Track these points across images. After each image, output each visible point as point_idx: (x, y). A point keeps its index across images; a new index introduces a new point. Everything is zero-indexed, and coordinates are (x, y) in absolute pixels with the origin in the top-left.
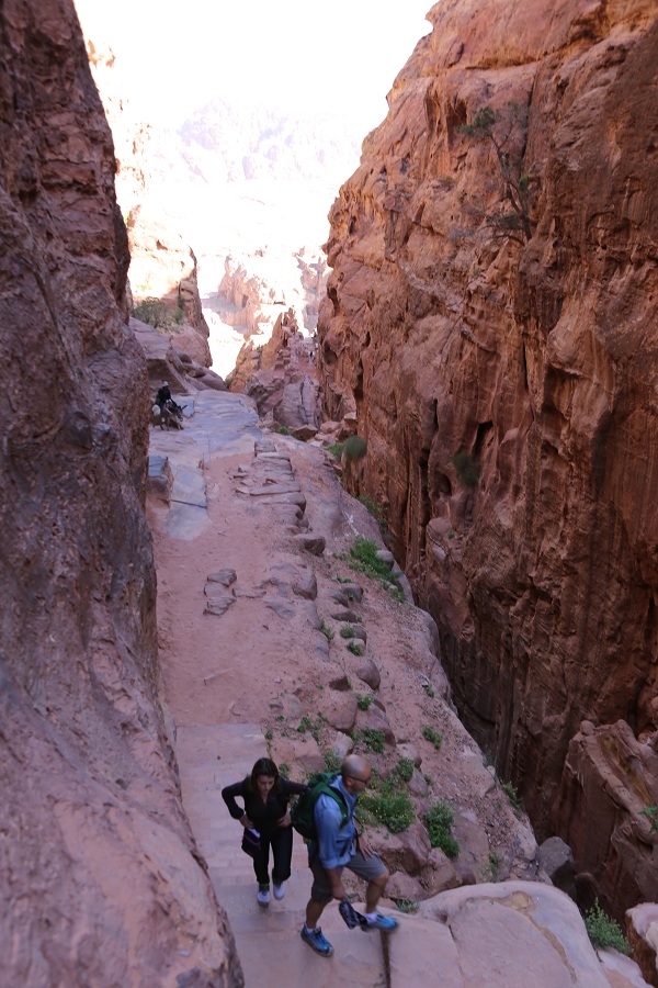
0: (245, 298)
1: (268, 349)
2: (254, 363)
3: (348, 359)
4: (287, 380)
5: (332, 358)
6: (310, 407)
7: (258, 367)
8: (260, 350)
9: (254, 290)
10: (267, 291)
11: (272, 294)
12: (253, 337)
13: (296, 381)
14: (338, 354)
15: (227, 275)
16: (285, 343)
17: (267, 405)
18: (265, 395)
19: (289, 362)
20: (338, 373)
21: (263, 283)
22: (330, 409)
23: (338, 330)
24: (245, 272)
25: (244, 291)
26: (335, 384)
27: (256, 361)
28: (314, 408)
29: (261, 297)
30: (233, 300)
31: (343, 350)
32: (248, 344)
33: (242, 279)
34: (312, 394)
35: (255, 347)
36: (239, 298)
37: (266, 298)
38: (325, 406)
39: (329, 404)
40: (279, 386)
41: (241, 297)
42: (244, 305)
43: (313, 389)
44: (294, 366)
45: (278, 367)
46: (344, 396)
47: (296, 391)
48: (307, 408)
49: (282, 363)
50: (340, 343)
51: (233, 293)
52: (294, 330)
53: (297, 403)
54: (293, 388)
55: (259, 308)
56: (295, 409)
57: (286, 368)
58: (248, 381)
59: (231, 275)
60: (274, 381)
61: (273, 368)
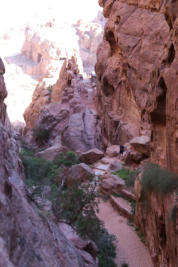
0: (40, 56)
1: (56, 88)
2: (46, 98)
3: (124, 91)
4: (72, 110)
5: (110, 90)
6: (90, 132)
7: (49, 102)
8: (50, 89)
9: (46, 50)
10: (54, 51)
11: (58, 53)
12: (44, 80)
13: (79, 112)
14: (115, 87)
15: (27, 40)
16: (69, 82)
17: (56, 131)
18: (55, 122)
19: (72, 97)
20: (115, 103)
21: (52, 45)
22: (109, 133)
23: (115, 67)
24: (39, 38)
25: (39, 51)
26: (113, 112)
27: (47, 97)
28: (94, 133)
29: (51, 55)
30: (31, 58)
31: (120, 83)
32: (41, 85)
33: (38, 43)
34: (92, 121)
35: (46, 87)
36: (35, 56)
37: (54, 55)
38: (104, 131)
39: (108, 129)
40: (65, 116)
41: (37, 55)
42: (39, 61)
43: (92, 117)
44: (77, 100)
45: (64, 101)
46: (121, 122)
47: (79, 119)
48: (89, 133)
49: (67, 98)
50: (116, 78)
51: (31, 52)
52: (76, 73)
53: (80, 128)
54: (77, 117)
55: (49, 63)
56: (79, 134)
57: (70, 101)
58: (41, 112)
59: (29, 40)
60: (62, 111)
61: (60, 102)
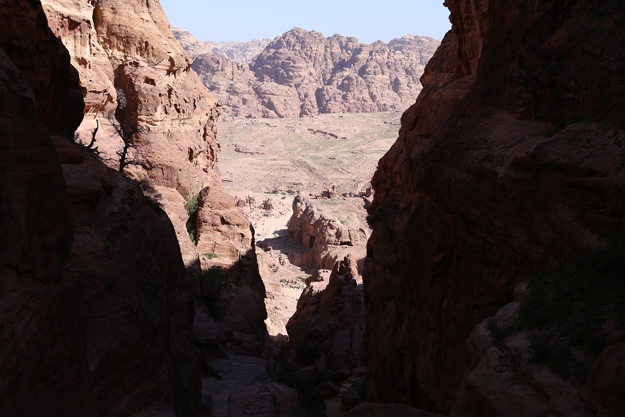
0: (313, 239)
1: (325, 295)
2: (312, 308)
4: (340, 325)
7: (316, 312)
8: (319, 294)
9: (321, 231)
10: (332, 232)
11: (338, 235)
13: (347, 327)
15: (294, 216)
16: (340, 290)
18: (320, 339)
19: (342, 308)
21: (329, 225)
24: (312, 213)
25: (311, 232)
27: (314, 307)
29: (327, 238)
30: (300, 240)
32: (307, 291)
33: (310, 221)
35: (314, 293)
36: (306, 239)
37: (333, 239)
40: (333, 331)
41: (308, 238)
42: (311, 245)
43: (361, 334)
44: (347, 312)
45: (333, 313)
47: (346, 337)
49: (336, 309)
51: (300, 234)
52: (348, 278)
53: (346, 348)
54: (344, 333)
55: (326, 249)
56: (344, 353)
57: (340, 314)
58: (306, 326)
59: (299, 216)
60: (329, 326)
61: (328, 314)
